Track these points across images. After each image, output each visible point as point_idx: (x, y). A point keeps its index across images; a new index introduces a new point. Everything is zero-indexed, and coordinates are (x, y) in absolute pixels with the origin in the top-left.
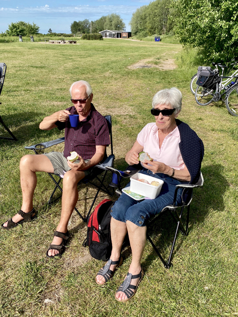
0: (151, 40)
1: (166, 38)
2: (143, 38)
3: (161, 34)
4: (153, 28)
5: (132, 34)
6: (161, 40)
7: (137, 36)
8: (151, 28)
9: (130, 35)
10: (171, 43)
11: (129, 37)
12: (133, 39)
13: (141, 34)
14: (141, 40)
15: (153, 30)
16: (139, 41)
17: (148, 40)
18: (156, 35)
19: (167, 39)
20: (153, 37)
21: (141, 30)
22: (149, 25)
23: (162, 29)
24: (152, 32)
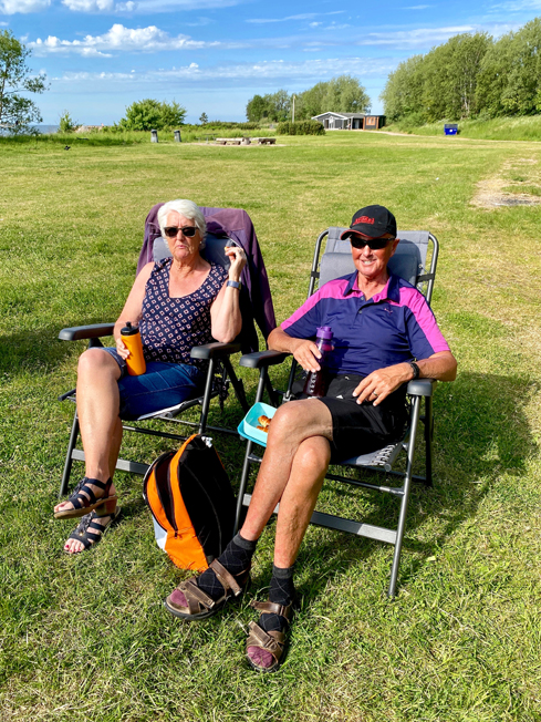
0: (436, 132)
1: (470, 126)
2: (415, 128)
3: (457, 119)
4: (438, 106)
5: (388, 120)
6: (458, 132)
7: (400, 124)
8: (434, 105)
9: (382, 122)
10: (487, 137)
11: (379, 127)
12: (390, 130)
13: (410, 118)
14: (410, 133)
15: (437, 110)
16: (406, 135)
17: (428, 133)
18: (445, 121)
19: (474, 128)
20: (441, 125)
21: (408, 110)
22: (428, 99)
23: (460, 106)
24: (436, 112)
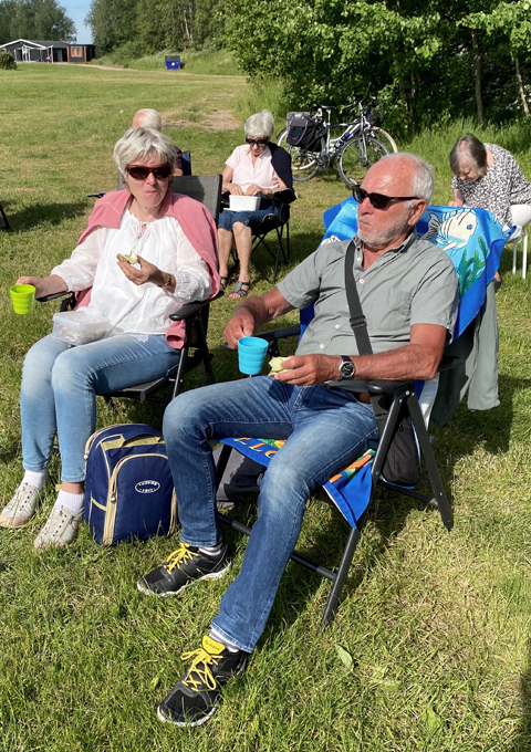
0: (156, 66)
1: (195, 58)
2: (133, 61)
3: (180, 50)
4: (155, 33)
5: (98, 51)
6: (182, 66)
7: (114, 56)
8: (151, 33)
9: (91, 53)
10: (211, 72)
11: (89, 59)
12: (101, 64)
13: (124, 48)
14: (126, 66)
15: (156, 39)
16: (121, 69)
17: (147, 66)
18: (166, 52)
19: (199, 61)
20: (160, 57)
21: (121, 38)
22: (144, 27)
23: (181, 35)
24: (155, 42)
